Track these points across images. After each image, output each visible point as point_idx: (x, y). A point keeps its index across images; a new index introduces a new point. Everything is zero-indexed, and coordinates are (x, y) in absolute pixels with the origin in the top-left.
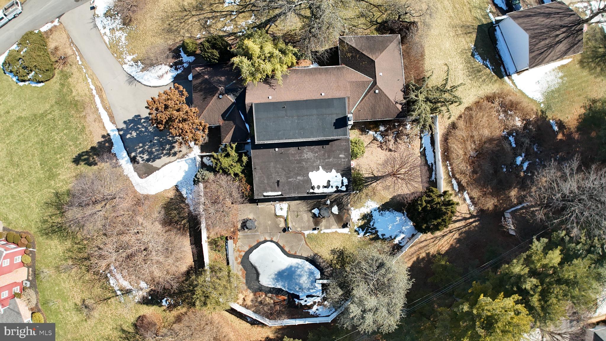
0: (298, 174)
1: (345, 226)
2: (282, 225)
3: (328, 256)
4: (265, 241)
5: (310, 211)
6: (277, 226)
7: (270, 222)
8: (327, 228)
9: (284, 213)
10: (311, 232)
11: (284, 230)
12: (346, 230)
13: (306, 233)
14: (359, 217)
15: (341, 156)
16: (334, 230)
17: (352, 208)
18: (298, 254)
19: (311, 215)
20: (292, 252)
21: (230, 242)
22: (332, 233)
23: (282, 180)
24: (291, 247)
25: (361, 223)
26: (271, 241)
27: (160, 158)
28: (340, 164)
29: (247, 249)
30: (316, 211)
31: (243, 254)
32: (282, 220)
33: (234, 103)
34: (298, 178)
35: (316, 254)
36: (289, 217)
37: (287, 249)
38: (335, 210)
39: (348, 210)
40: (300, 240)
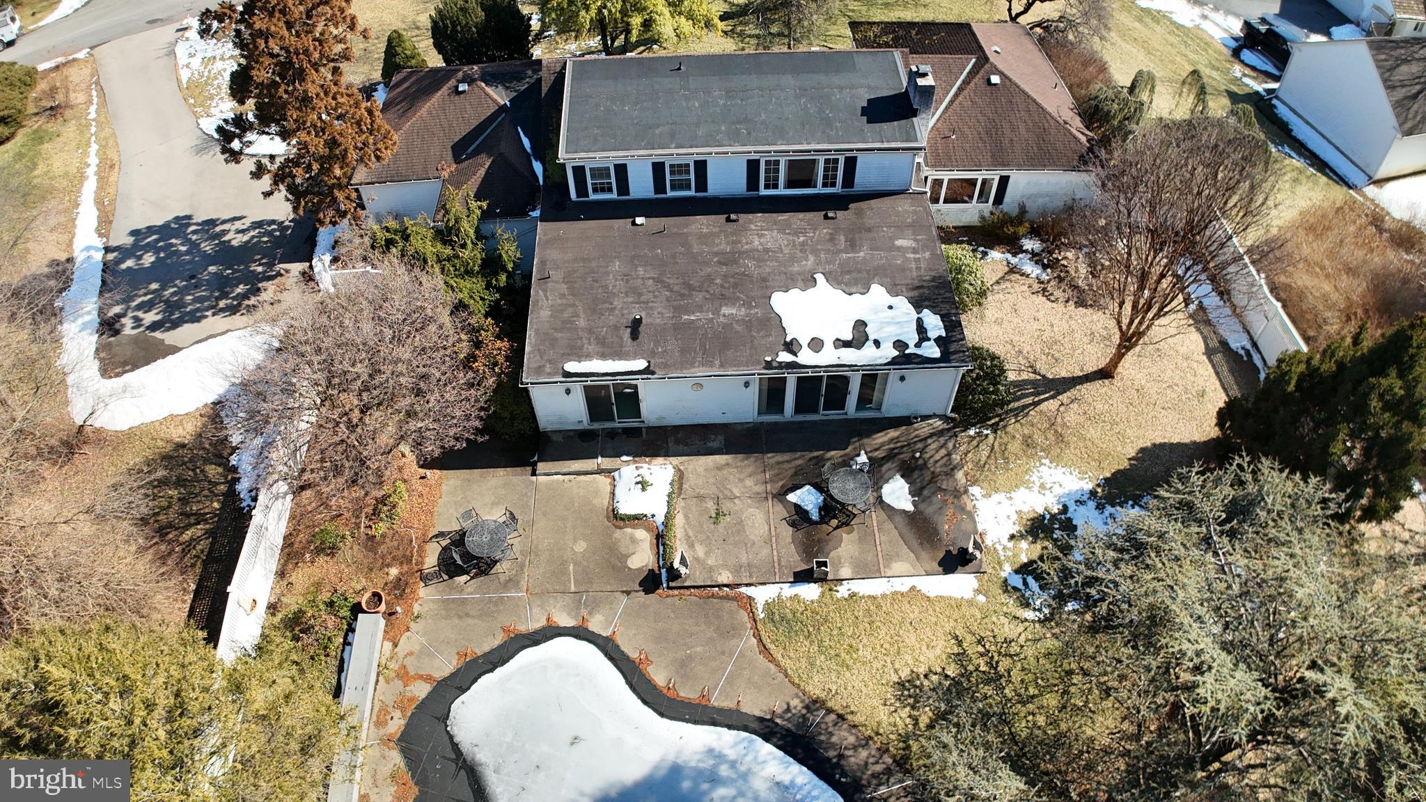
0: (724, 299)
1: (956, 561)
2: (642, 558)
3: (883, 715)
4: (549, 633)
5: (781, 495)
6: (615, 561)
7: (581, 547)
8: (867, 571)
9: (653, 503)
10: (788, 591)
11: (650, 583)
12: (961, 584)
13: (762, 595)
14: (1014, 529)
15: (899, 243)
16: (902, 585)
17: (975, 490)
18: (717, 701)
19: (779, 511)
20: (687, 693)
21: (370, 626)
22: (896, 596)
23: (656, 316)
24: (683, 666)
25: (1027, 551)
26: (580, 633)
30: (807, 498)
32: (643, 536)
33: (503, 108)
34: (726, 310)
35: (814, 704)
36: (679, 520)
37: (659, 676)
38: (897, 492)
39: (958, 493)
40: (732, 631)
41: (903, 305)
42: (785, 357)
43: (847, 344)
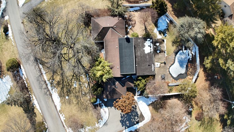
0: (146, 57)
1: (163, 41)
2: (163, 64)
3: (174, 48)
4: (169, 71)
5: (158, 54)
6: (163, 67)
7: (162, 69)
8: (164, 48)
9: (159, 64)
12: (165, 40)
13: (166, 55)
14: (160, 36)
15: (139, 41)
17: (157, 38)
18: (174, 59)
19: (159, 54)
20: (173, 61)
21: (169, 85)
22: (166, 46)
23: (148, 64)
24: (171, 61)
25: (162, 35)
26: (169, 69)
27: (137, 112)
28: (142, 41)
29: (172, 78)
30: (158, 52)
31: (174, 80)
32: (161, 64)
33: (119, 82)
34: (147, 57)
35: (174, 52)
36: (160, 62)
37: (172, 63)
38: (158, 44)
39: (158, 39)
40: (169, 58)
41: (146, 42)
42: (152, 53)
43: (151, 47)
